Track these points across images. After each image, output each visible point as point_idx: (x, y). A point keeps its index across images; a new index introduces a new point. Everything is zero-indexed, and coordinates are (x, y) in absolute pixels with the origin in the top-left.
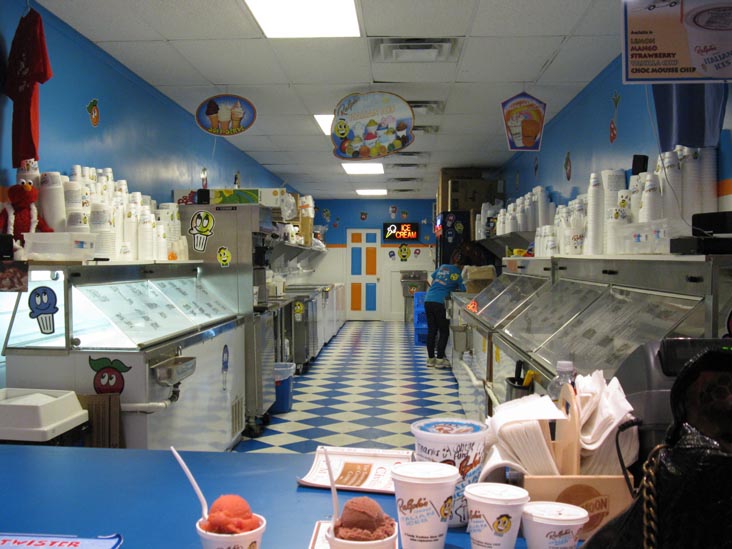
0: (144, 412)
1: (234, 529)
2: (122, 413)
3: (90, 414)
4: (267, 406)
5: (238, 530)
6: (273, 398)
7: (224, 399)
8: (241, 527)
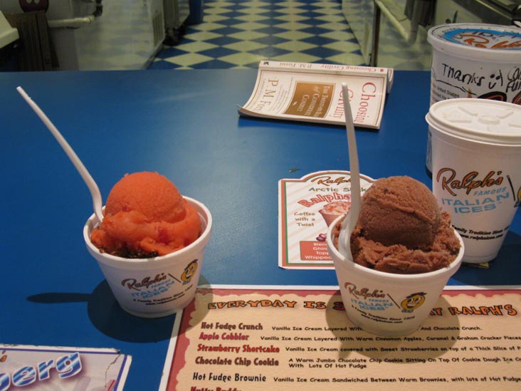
0: (71, 28)
1: (153, 247)
2: (50, 30)
3: (20, 32)
4: (182, 19)
5: (160, 248)
6: (187, 12)
7: (145, 14)
8: (166, 240)
